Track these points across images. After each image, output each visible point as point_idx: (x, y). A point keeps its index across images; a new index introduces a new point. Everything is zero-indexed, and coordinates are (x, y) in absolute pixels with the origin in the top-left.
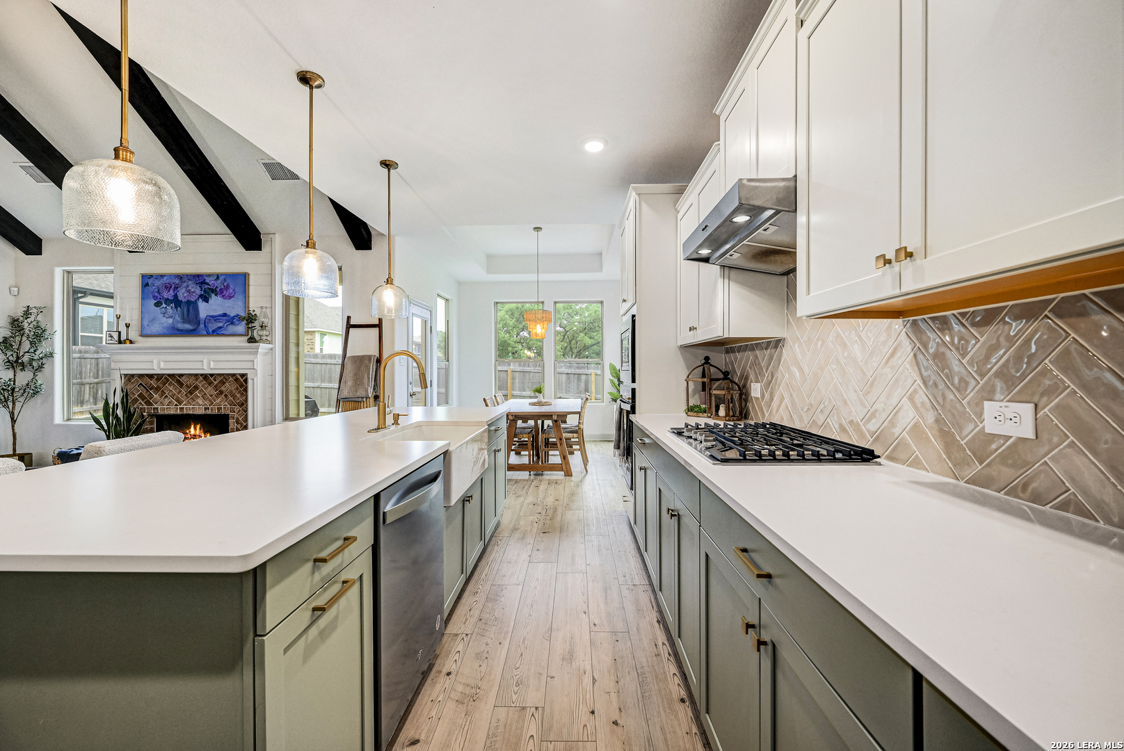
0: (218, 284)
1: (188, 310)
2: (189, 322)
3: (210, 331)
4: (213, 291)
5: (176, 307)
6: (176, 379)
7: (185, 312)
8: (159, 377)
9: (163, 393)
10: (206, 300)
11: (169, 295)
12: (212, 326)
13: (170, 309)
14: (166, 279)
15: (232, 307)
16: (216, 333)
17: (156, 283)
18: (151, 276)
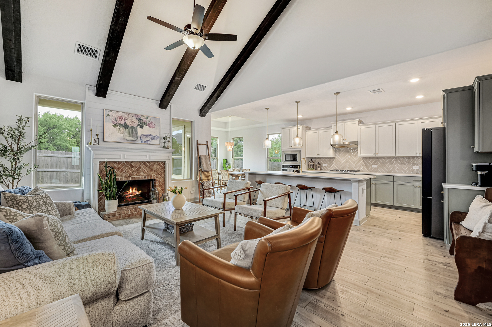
0: (147, 121)
1: (132, 131)
2: (133, 137)
3: (144, 141)
4: (145, 124)
5: (125, 129)
6: (130, 164)
7: (131, 132)
8: (120, 163)
10: (141, 127)
11: (122, 122)
12: (144, 139)
13: (122, 130)
14: (120, 114)
15: (154, 132)
16: (146, 143)
17: (114, 115)
18: (111, 111)
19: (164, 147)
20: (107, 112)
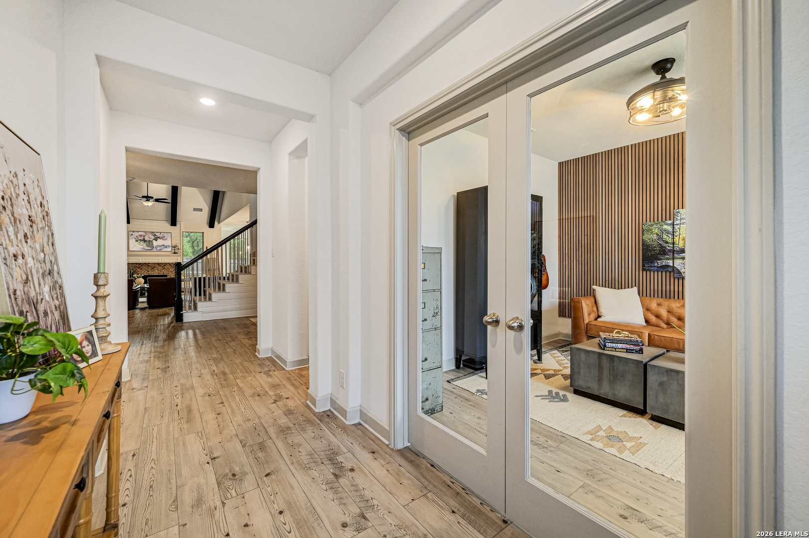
0: (161, 236)
1: (149, 243)
2: (150, 247)
3: (158, 250)
4: (158, 237)
5: (144, 242)
6: (147, 264)
8: (140, 264)
9: (141, 269)
10: (156, 240)
11: (142, 238)
12: (158, 248)
13: (142, 243)
14: (140, 233)
15: (168, 242)
16: (160, 250)
17: (137, 234)
18: (134, 232)
19: (175, 253)
20: (131, 233)
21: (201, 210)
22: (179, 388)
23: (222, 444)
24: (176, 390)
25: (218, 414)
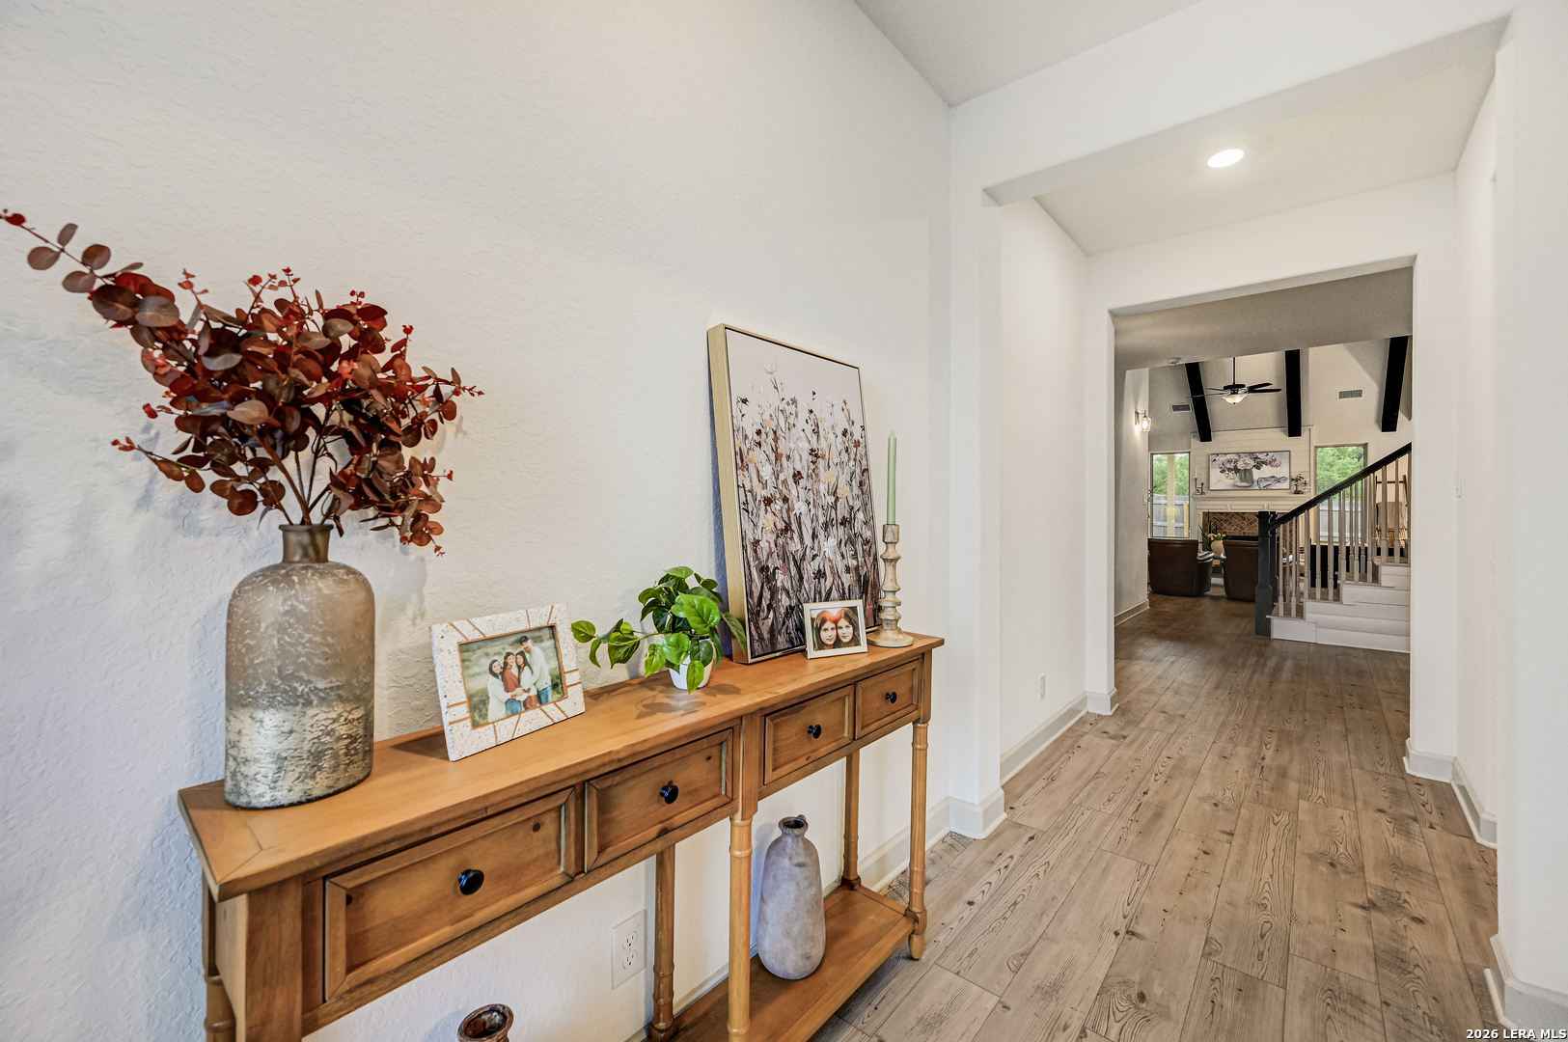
0: (1268, 458)
1: (1245, 475)
2: (1246, 482)
3: (1262, 487)
4: (1263, 463)
5: (1236, 473)
6: (1240, 516)
7: (1243, 477)
8: (1227, 514)
9: (1230, 523)
10: (1259, 468)
11: (1232, 466)
12: (1263, 484)
13: (1232, 475)
14: (1229, 457)
15: (1282, 471)
16: (1266, 488)
17: (1223, 458)
18: (1218, 455)
19: (1297, 492)
20: (1212, 458)
21: (1359, 393)
22: (1171, 763)
23: (1168, 917)
24: (1164, 765)
25: (1205, 853)
